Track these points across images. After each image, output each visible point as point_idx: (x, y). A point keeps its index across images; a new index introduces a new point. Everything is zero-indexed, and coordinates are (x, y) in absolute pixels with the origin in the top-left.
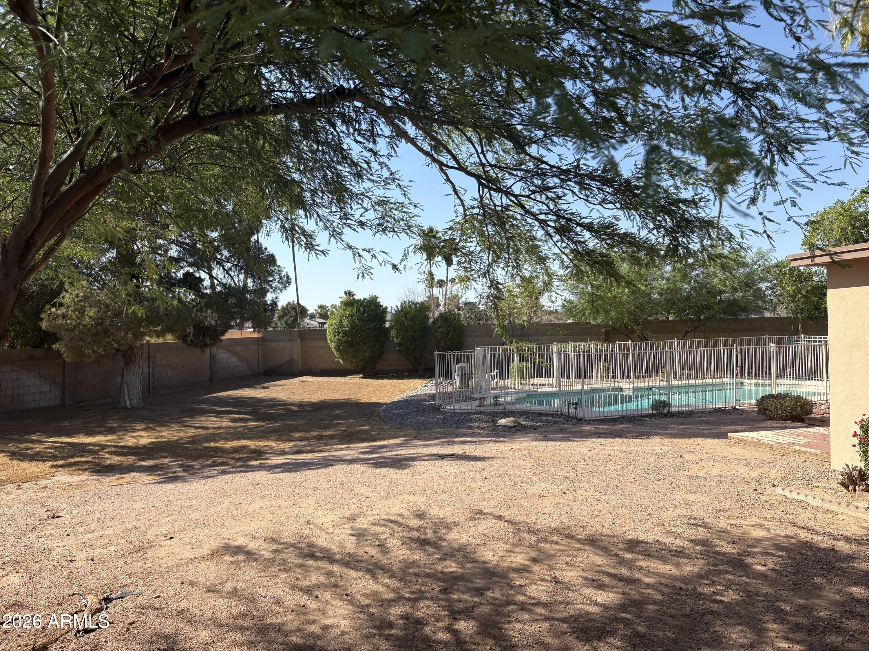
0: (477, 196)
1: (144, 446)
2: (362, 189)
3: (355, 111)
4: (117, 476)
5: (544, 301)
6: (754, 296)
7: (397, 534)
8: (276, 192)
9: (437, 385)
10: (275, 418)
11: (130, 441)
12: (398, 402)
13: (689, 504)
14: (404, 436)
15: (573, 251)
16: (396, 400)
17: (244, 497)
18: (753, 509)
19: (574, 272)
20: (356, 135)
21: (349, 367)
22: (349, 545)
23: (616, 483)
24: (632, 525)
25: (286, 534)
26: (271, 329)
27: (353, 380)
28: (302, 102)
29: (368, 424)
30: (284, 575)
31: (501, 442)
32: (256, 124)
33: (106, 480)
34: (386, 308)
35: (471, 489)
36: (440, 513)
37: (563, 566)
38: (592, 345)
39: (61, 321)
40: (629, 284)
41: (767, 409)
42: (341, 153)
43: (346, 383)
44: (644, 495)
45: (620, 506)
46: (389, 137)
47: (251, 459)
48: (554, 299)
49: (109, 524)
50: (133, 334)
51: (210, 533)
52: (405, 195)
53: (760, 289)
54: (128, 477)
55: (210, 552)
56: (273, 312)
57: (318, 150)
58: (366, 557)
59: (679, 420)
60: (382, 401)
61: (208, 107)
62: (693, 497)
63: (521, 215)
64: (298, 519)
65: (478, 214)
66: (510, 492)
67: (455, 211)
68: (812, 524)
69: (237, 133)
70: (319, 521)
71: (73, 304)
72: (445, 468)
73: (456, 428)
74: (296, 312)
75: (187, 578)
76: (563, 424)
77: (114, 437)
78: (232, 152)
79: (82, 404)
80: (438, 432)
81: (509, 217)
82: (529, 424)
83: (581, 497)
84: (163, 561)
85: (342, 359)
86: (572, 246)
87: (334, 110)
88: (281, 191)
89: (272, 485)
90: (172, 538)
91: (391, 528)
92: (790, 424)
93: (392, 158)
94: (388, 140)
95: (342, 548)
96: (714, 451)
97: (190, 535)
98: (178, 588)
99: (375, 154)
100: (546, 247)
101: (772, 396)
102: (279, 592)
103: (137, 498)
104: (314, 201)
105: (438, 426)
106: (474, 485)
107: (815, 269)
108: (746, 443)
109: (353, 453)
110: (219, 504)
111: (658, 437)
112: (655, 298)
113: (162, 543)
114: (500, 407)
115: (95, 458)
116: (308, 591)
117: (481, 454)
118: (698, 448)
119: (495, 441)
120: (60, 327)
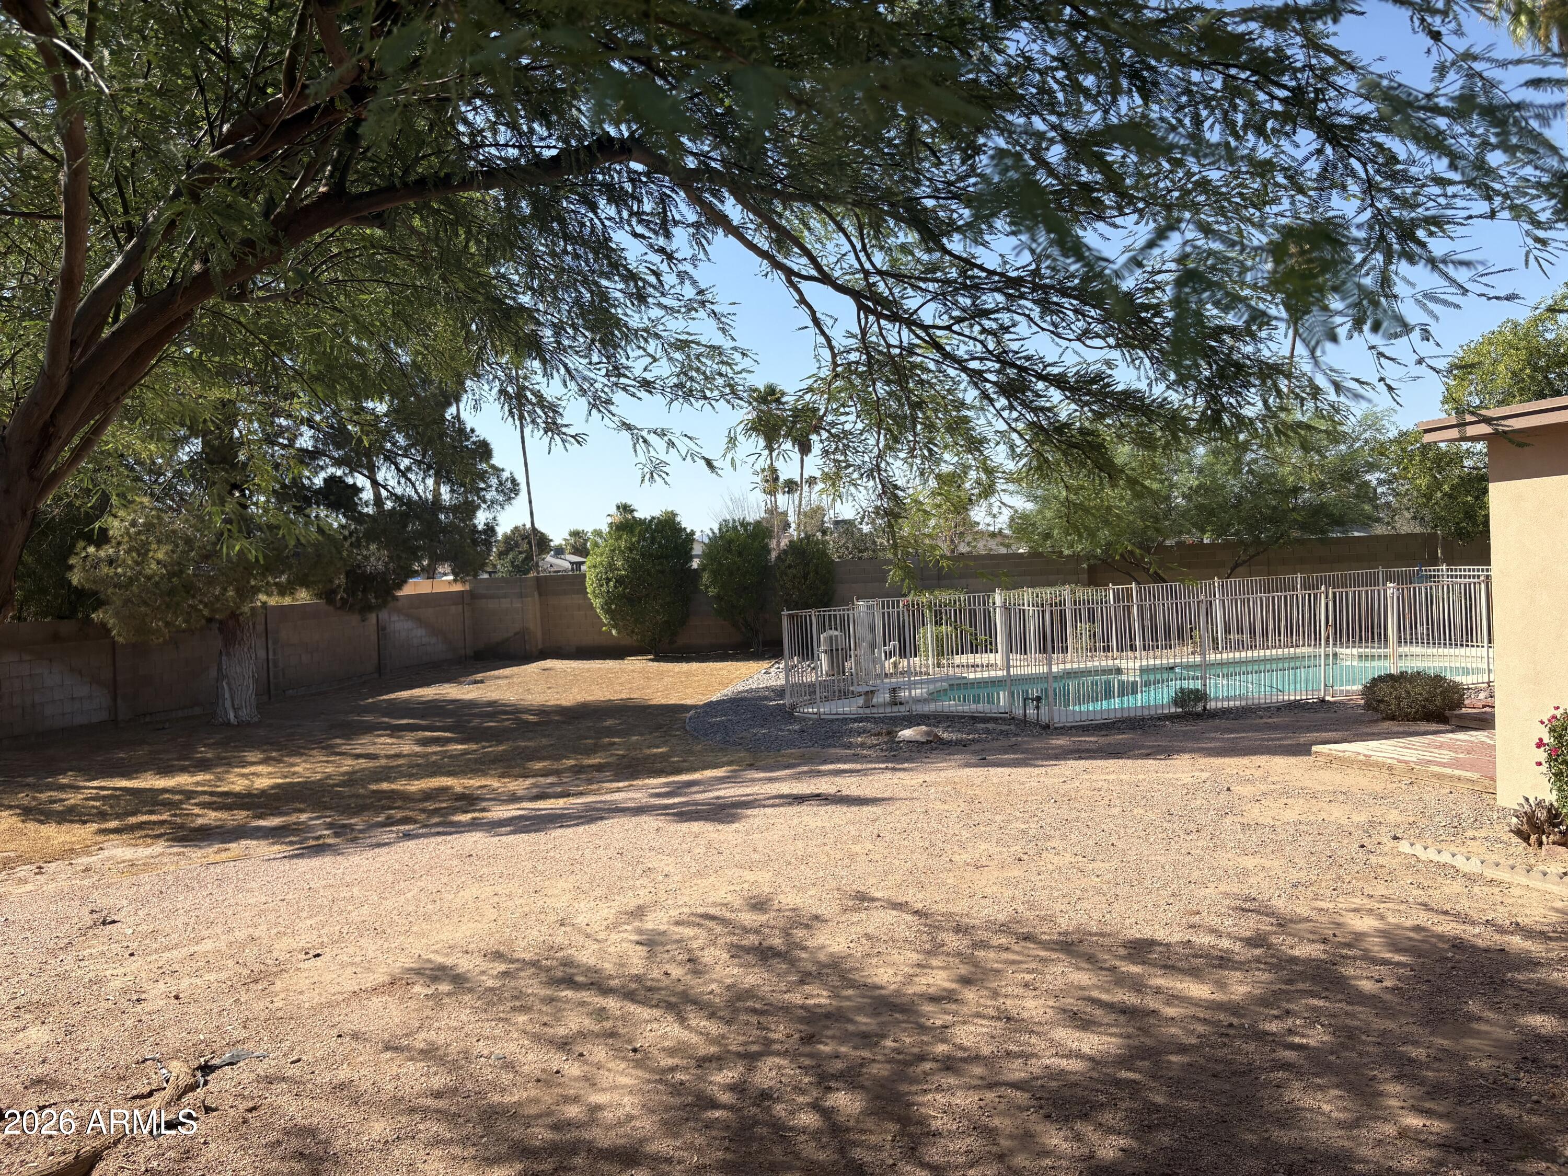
0: (856, 330)
1: (263, 793)
2: (646, 320)
3: (632, 180)
4: (216, 847)
5: (978, 514)
6: (1357, 496)
7: (721, 940)
8: (490, 331)
9: (788, 670)
10: (496, 736)
11: (236, 782)
12: (719, 703)
13: (1244, 873)
14: (730, 763)
15: (1031, 425)
16: (714, 699)
17: (445, 880)
18: (1357, 880)
19: (1035, 463)
20: (634, 223)
21: (628, 641)
22: (635, 961)
23: (1113, 839)
24: (1142, 914)
25: (523, 944)
26: (486, 576)
27: (636, 665)
28: (536, 164)
29: (665, 743)
30: (522, 1019)
31: (904, 770)
32: (451, 205)
33: (197, 855)
34: (693, 533)
35: (853, 856)
36: (798, 901)
37: (1019, 991)
38: (1066, 591)
39: (105, 570)
40: (1132, 482)
41: (1382, 701)
42: (608, 257)
43: (623, 671)
44: (1163, 860)
45: (1120, 879)
46: (693, 225)
47: (456, 810)
48: (995, 510)
49: (205, 933)
50: (237, 590)
51: (386, 945)
52: (724, 331)
53: (1367, 484)
54: (235, 847)
55: (387, 979)
56: (488, 544)
57: (565, 252)
58: (666, 982)
59: (1224, 723)
60: (689, 702)
61: (363, 177)
62: (1249, 862)
63: (937, 362)
64: (543, 916)
65: (858, 363)
66: (921, 860)
67: (817, 357)
68: (1464, 905)
69: (417, 222)
70: (581, 920)
71: (126, 539)
72: (805, 819)
73: (823, 747)
74: (530, 543)
75: (347, 1027)
76: (1016, 735)
77: (208, 777)
78: (409, 257)
79: (148, 719)
80: (790, 756)
81: (914, 366)
82: (954, 736)
83: (1050, 867)
84: (304, 998)
85: (615, 627)
86: (1030, 417)
87: (594, 179)
88: (500, 326)
89: (495, 857)
90: (318, 955)
91: (710, 930)
92: (1424, 726)
93: (700, 264)
94: (691, 230)
95: (623, 965)
96: (1287, 777)
97: (351, 950)
98: (333, 1045)
99: (670, 257)
100: (983, 421)
101: (1391, 677)
102: (513, 1047)
103: (254, 885)
104: (559, 343)
105: (791, 744)
106: (857, 848)
107: (1465, 445)
108: (1344, 763)
109: (639, 795)
110: (400, 892)
111: (1187, 756)
112: (1177, 506)
113: (301, 965)
114: (902, 708)
115: (175, 815)
116: (564, 1045)
117: (869, 793)
118: (1258, 773)
119: (894, 769)
120: (106, 580)
